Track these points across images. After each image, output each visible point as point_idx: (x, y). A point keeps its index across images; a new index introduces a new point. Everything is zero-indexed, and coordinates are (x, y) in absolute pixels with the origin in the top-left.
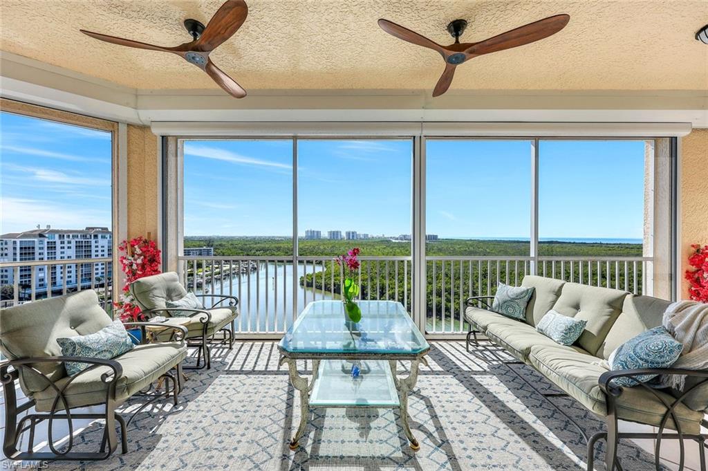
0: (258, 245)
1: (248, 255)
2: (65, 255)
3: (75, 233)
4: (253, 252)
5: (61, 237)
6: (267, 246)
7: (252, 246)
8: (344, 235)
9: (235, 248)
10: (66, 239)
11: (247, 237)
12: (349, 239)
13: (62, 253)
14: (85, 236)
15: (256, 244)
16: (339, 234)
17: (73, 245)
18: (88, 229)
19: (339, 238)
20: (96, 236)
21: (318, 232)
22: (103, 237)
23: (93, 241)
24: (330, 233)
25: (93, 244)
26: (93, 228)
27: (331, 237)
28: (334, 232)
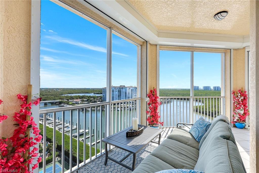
0: (170, 92)
1: (167, 96)
2: (116, 94)
3: (118, 87)
4: (168, 95)
5: (115, 88)
6: (174, 93)
7: (168, 92)
8: (212, 88)
9: (162, 93)
10: (116, 89)
11: (165, 89)
12: (215, 90)
13: (115, 93)
14: (120, 88)
15: (169, 91)
16: (209, 88)
17: (117, 91)
18: (120, 86)
19: (209, 89)
20: (122, 88)
21: (197, 87)
22: (124, 88)
23: (122, 89)
24: (204, 87)
25: (122, 91)
26: (122, 86)
27: (204, 89)
28: (206, 87)
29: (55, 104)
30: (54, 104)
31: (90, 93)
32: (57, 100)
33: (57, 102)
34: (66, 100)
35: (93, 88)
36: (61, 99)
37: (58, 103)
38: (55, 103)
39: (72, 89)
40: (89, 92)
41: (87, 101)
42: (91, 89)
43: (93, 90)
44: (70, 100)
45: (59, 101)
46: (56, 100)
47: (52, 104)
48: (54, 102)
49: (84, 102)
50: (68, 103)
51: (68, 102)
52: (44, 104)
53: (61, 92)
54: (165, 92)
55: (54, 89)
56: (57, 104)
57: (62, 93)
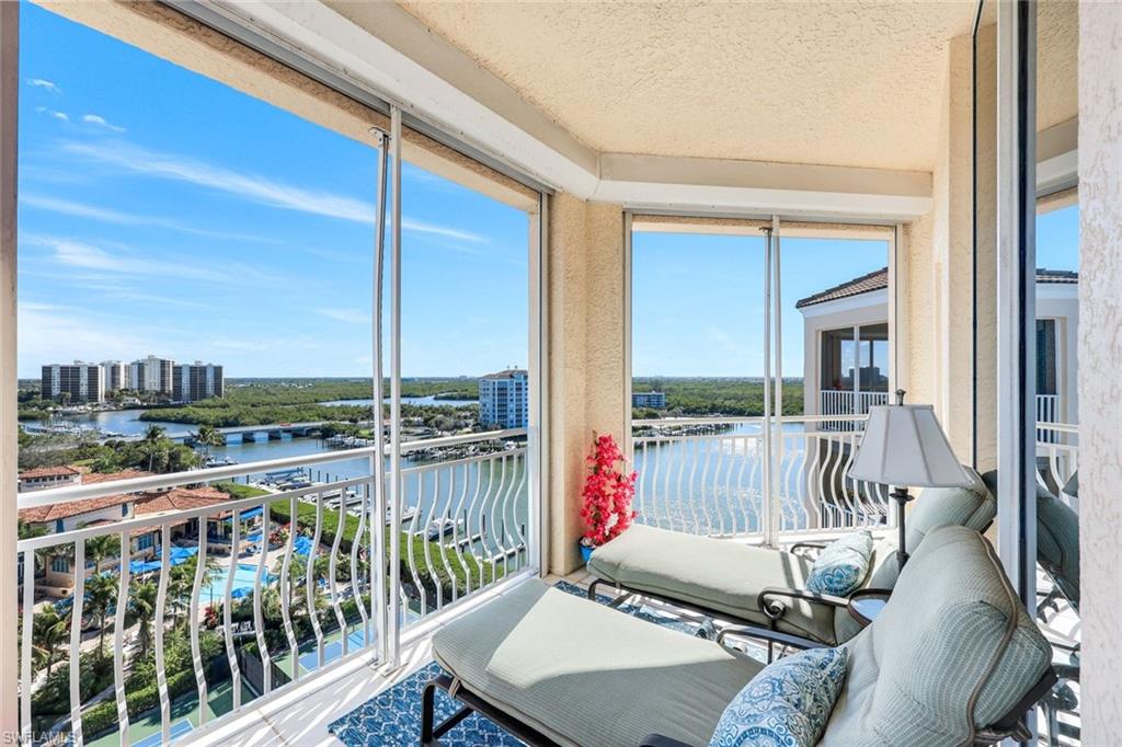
29: (307, 435)
30: (302, 436)
31: (420, 394)
32: (314, 421)
33: (314, 429)
34: (347, 422)
35: (425, 379)
36: (326, 418)
37: (319, 433)
38: (308, 431)
39: (346, 380)
40: (416, 393)
41: (426, 423)
42: (420, 379)
43: (427, 383)
44: (360, 423)
45: (320, 424)
46: (308, 421)
47: (297, 435)
48: (302, 429)
49: (412, 430)
50: (356, 432)
51: (355, 429)
52: (267, 435)
53: (312, 394)
54: (705, 390)
55: (279, 381)
56: (315, 438)
57: (317, 397)
